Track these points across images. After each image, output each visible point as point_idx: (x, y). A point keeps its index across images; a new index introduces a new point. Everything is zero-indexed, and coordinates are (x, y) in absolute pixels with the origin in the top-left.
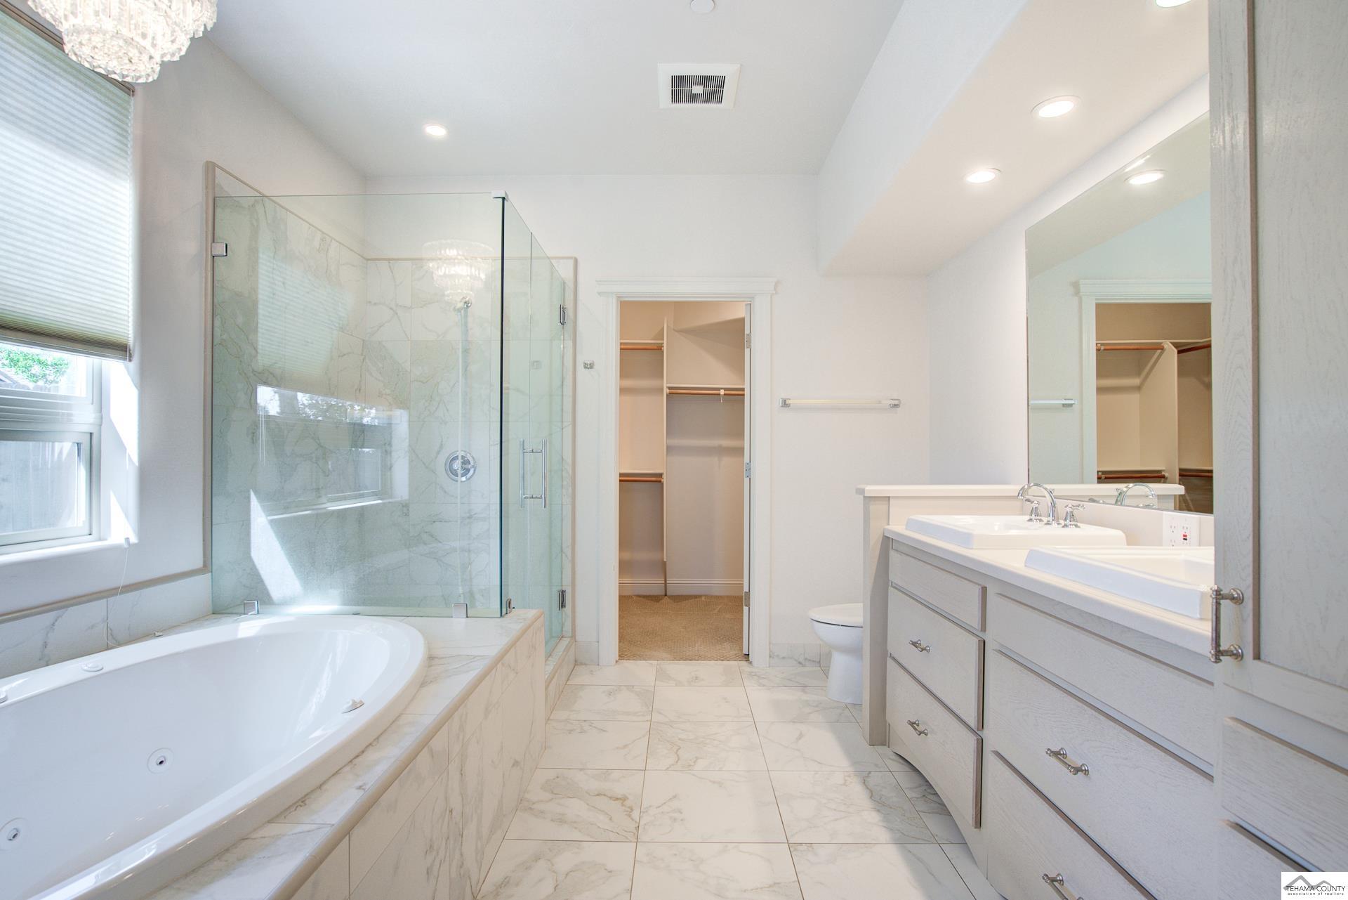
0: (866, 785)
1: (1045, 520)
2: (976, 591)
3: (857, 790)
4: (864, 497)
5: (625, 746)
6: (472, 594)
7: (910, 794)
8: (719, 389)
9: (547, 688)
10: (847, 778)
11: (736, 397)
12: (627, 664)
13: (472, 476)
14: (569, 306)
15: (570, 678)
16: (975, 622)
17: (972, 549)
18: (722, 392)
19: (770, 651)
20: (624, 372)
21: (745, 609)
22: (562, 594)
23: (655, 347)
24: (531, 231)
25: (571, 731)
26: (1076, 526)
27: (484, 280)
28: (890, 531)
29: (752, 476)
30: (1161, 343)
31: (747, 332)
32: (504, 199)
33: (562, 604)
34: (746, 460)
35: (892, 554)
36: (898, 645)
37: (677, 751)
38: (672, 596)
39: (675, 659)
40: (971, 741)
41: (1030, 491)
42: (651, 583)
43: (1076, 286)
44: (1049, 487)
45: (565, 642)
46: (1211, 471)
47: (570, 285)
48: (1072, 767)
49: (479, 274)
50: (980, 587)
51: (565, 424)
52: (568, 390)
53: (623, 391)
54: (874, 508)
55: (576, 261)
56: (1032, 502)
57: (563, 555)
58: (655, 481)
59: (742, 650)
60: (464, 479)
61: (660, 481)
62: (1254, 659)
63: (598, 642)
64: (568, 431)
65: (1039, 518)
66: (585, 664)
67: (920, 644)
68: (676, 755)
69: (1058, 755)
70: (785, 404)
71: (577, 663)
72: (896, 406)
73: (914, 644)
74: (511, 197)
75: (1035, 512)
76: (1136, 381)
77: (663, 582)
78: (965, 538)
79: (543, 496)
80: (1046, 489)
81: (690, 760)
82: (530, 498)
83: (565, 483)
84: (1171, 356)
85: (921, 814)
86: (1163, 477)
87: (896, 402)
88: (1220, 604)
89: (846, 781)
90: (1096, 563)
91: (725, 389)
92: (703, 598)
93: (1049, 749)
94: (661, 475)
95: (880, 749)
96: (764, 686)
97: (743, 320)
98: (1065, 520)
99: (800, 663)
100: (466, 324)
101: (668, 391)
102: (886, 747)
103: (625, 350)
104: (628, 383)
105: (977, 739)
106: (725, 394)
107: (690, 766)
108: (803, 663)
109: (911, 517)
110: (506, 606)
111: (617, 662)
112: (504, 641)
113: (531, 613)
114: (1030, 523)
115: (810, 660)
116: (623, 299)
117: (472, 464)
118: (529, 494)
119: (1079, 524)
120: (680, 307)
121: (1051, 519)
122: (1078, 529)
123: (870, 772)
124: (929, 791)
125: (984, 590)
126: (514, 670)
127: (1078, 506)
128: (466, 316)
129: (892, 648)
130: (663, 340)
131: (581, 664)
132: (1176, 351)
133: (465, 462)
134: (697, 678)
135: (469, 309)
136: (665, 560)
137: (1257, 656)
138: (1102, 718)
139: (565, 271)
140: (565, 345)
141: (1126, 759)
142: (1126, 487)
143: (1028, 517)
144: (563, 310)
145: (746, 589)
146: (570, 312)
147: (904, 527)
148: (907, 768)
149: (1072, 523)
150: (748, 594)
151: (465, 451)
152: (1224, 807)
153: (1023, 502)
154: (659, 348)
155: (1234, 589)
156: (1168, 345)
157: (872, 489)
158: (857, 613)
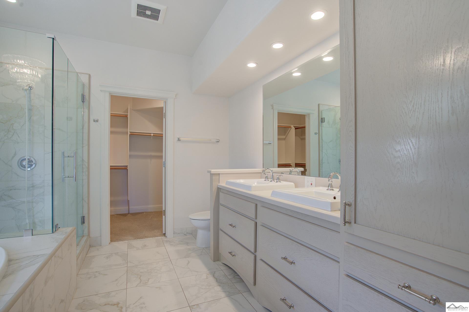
0: (214, 277)
1: (270, 180)
2: (254, 205)
3: (211, 280)
4: (211, 174)
5: (116, 280)
6: (34, 223)
7: (229, 277)
8: (151, 133)
9: (77, 260)
10: (207, 276)
11: (159, 138)
12: (115, 244)
13: (34, 168)
14: (86, 94)
15: (87, 254)
16: (253, 216)
17: (251, 191)
18: (152, 135)
19: (174, 231)
20: (112, 125)
21: (164, 217)
22: (83, 218)
23: (125, 116)
24: (68, 58)
25: (89, 278)
26: (280, 182)
27: (40, 78)
28: (220, 185)
29: (166, 166)
30: (291, 126)
31: (164, 112)
32: (53, 39)
33: (83, 222)
34: (164, 160)
35: (221, 194)
36: (223, 225)
37: (140, 278)
38: (131, 213)
39: (135, 239)
40: (253, 256)
41: (266, 171)
42: (123, 209)
43: (272, 106)
44: (271, 169)
45: (85, 239)
46: (305, 164)
47: (87, 85)
48: (290, 262)
49: (38, 74)
50: (255, 204)
51: (84, 145)
52: (86, 131)
53: (112, 132)
54: (214, 177)
55: (90, 76)
56: (266, 174)
57: (84, 201)
58: (125, 168)
59: (162, 232)
60: (29, 169)
61: (127, 169)
62: (354, 223)
63: (101, 236)
64: (86, 148)
65: (268, 179)
66: (95, 246)
67: (232, 225)
68: (140, 280)
69: (285, 258)
70: (179, 140)
71: (90, 246)
72: (218, 142)
73: (231, 225)
74: (57, 38)
75: (267, 178)
76: (284, 137)
77: (128, 208)
78: (249, 187)
79: (74, 176)
80: (270, 170)
81: (146, 280)
82: (68, 177)
83: (84, 170)
84: (293, 129)
85: (234, 284)
86: (291, 165)
87: (218, 140)
88: (346, 207)
89: (207, 277)
90: (293, 194)
91: (153, 134)
92: (145, 213)
93: (282, 257)
94: (127, 166)
95: (217, 262)
96: (172, 245)
97: (163, 107)
98: (277, 180)
99: (185, 234)
100: (30, 97)
101: (130, 133)
102: (219, 262)
103: (113, 116)
104: (114, 129)
105: (254, 256)
106: (153, 136)
107: (146, 283)
108: (186, 234)
109: (227, 180)
110: (55, 228)
111: (109, 243)
112: (55, 245)
113: (69, 229)
114: (265, 181)
115: (188, 233)
116: (112, 94)
117: (34, 162)
118: (67, 175)
119: (281, 181)
120: (136, 100)
121: (272, 180)
122: (280, 183)
123: (215, 272)
124: (235, 275)
125: (256, 205)
126: (61, 258)
127: (281, 175)
128: (30, 93)
129: (221, 226)
130: (128, 113)
131: (93, 246)
132: (294, 128)
133: (30, 161)
134: (145, 246)
135: (32, 90)
136: (129, 200)
137: (355, 223)
138: (299, 245)
139: (84, 79)
140: (84, 112)
141: (308, 257)
142: (292, 169)
143: (264, 179)
144: (83, 97)
145: (164, 209)
146: (87, 97)
147: (225, 184)
148: (227, 268)
149: (279, 181)
150: (165, 211)
151: (30, 156)
152: (344, 270)
153: (263, 175)
154: (126, 116)
155: (349, 202)
156: (292, 126)
157: (213, 171)
158: (207, 215)
